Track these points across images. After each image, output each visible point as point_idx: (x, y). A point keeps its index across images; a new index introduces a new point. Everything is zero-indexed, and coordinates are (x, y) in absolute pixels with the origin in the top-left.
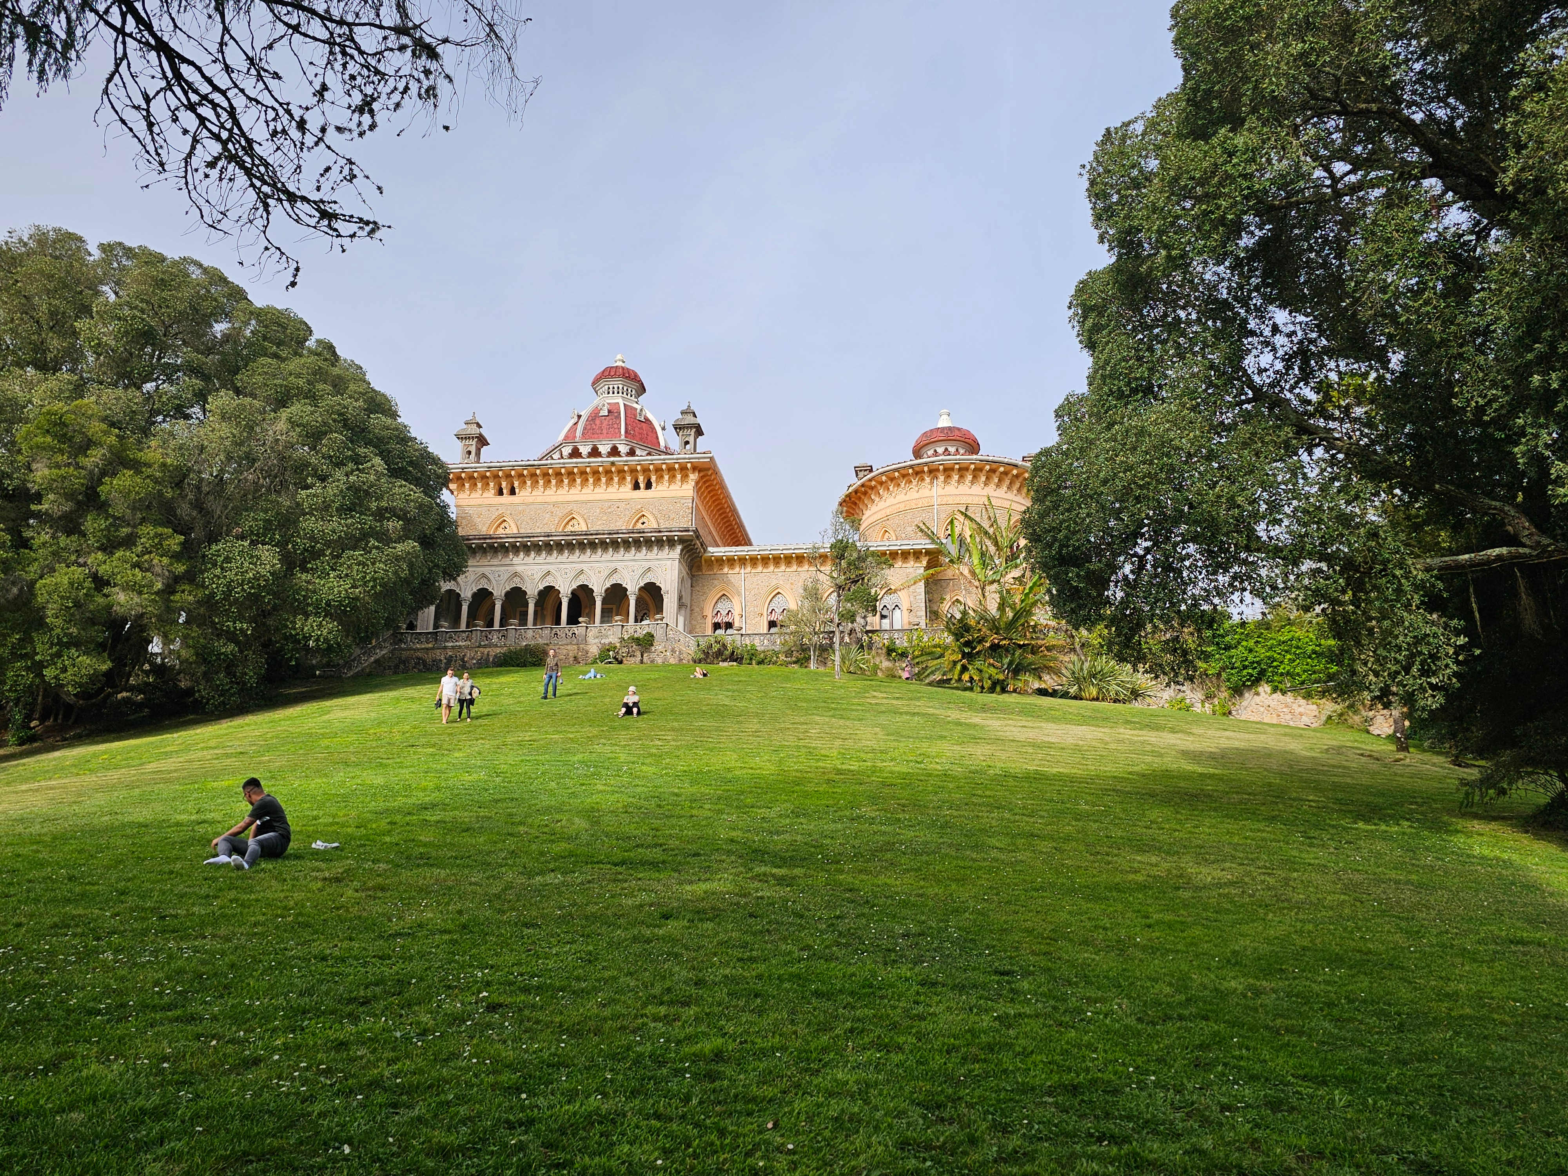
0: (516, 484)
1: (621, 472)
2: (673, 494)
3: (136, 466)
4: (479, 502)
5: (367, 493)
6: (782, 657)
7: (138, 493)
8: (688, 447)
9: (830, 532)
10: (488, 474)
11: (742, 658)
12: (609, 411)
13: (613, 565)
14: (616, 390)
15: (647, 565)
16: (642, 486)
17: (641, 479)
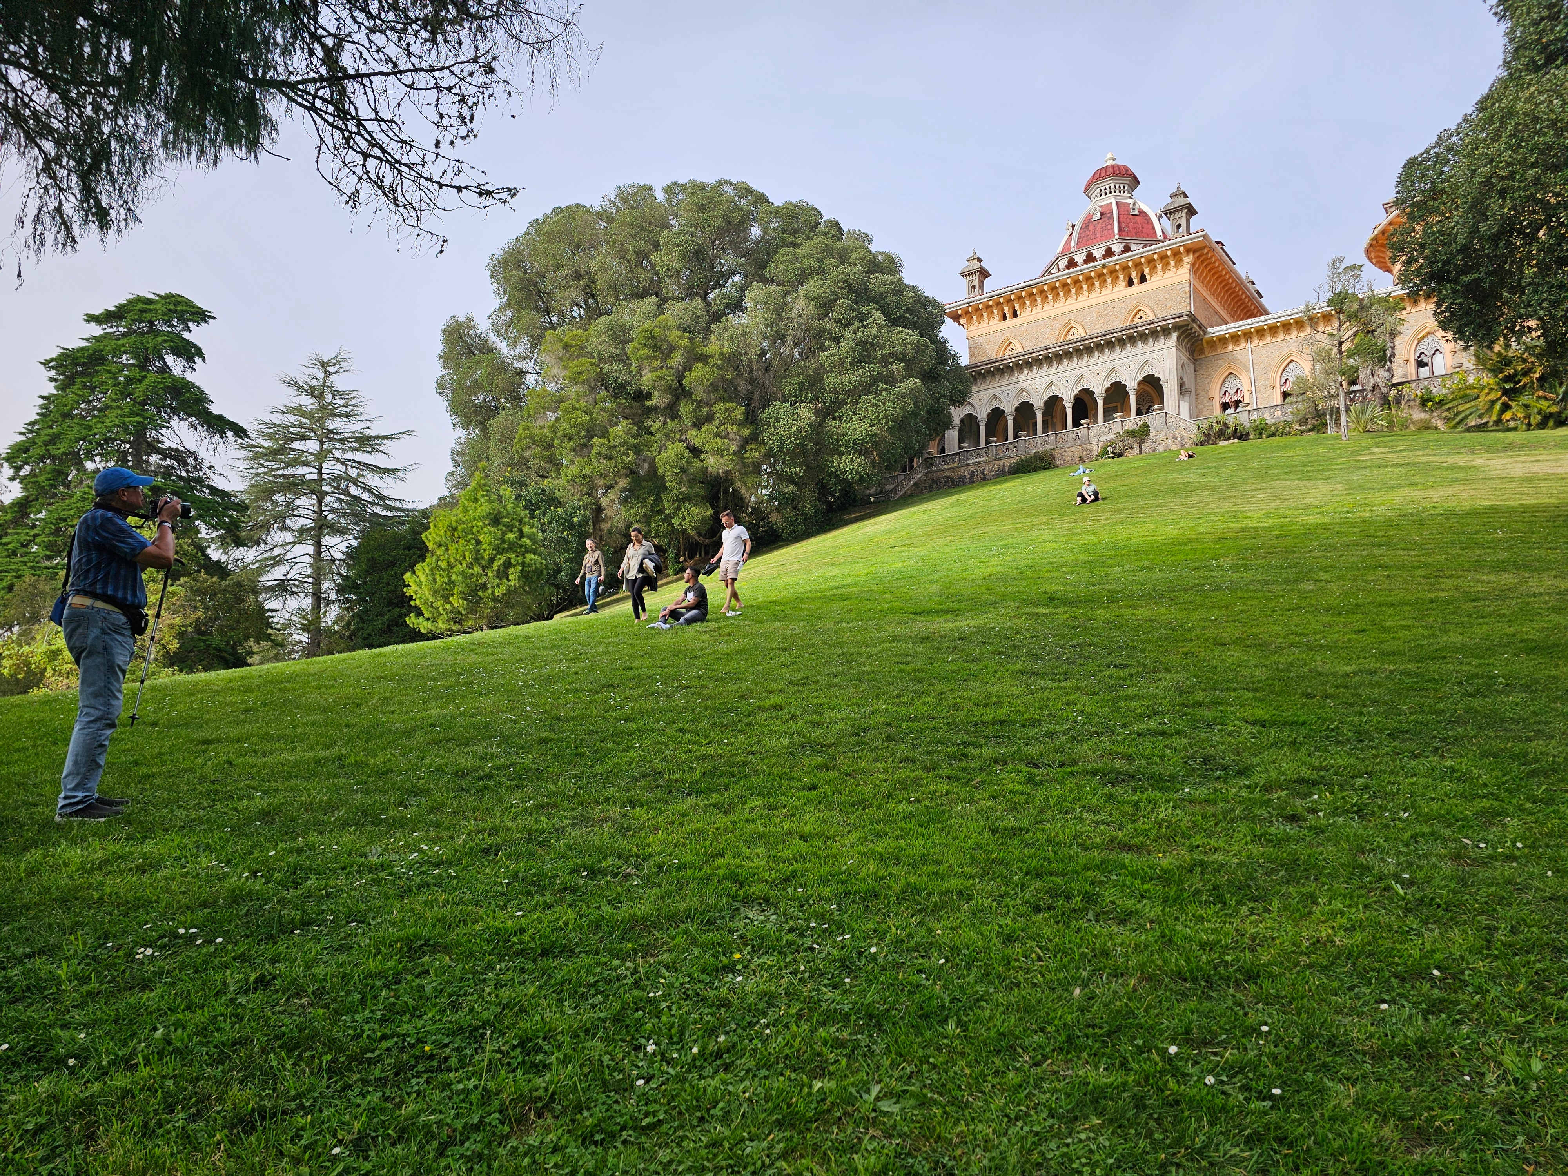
0: (1017, 307)
1: (1113, 272)
2: (1169, 282)
3: (704, 359)
4: (987, 330)
5: (872, 344)
6: (1296, 426)
7: (708, 380)
8: (1180, 230)
9: (1326, 287)
10: (991, 303)
11: (1248, 434)
12: (1102, 214)
13: (1110, 365)
14: (1108, 191)
15: (1143, 358)
16: (1135, 281)
17: (1134, 274)
